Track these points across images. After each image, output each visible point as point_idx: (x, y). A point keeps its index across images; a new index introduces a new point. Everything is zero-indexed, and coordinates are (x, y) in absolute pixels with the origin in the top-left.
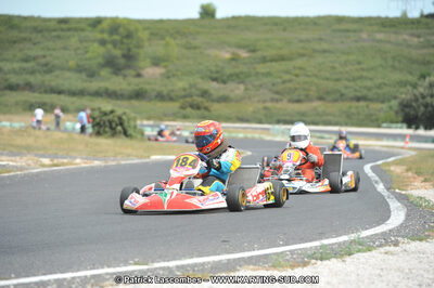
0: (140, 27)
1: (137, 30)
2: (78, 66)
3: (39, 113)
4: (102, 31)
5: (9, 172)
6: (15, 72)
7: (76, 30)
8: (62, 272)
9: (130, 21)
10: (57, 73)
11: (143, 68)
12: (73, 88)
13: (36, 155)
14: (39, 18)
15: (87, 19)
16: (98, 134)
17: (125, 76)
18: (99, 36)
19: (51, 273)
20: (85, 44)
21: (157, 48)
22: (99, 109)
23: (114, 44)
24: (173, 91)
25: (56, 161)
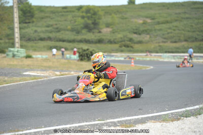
0: (100, 9)
1: (98, 11)
2: (72, 28)
3: (54, 51)
4: (83, 12)
5: (41, 78)
6: (43, 32)
7: (70, 11)
8: (65, 125)
9: (95, 7)
10: (62, 32)
11: (101, 29)
12: (70, 39)
13: (53, 70)
14: (54, 7)
15: (75, 7)
16: (81, 60)
17: (93, 33)
18: (81, 14)
19: (60, 125)
20: (75, 18)
21: (108, 19)
22: (82, 48)
23: (88, 18)
24: (116, 39)
25: (62, 73)
